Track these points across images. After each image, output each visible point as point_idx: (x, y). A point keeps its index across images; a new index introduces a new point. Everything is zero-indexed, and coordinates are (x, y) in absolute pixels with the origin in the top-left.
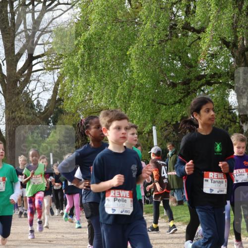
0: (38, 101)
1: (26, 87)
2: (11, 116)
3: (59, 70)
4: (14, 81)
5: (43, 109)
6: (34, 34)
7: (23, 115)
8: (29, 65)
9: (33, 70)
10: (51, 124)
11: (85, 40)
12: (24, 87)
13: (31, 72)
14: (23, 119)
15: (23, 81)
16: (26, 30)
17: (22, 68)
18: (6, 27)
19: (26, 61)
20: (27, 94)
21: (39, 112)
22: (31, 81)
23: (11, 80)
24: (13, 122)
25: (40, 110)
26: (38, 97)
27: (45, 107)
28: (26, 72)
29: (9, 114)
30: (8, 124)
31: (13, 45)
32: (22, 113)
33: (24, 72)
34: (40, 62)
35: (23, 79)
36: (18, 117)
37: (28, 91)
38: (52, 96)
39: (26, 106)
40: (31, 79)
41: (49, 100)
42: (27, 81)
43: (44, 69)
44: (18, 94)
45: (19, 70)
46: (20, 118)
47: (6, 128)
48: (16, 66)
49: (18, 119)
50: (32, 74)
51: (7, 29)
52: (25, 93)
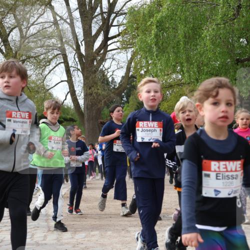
0: (113, 78)
1: (102, 66)
2: (88, 92)
3: (133, 49)
4: (91, 60)
5: (118, 85)
6: (109, 16)
7: (99, 91)
8: (104, 45)
9: (108, 49)
10: (125, 99)
11: (158, 22)
12: (100, 66)
13: (106, 51)
14: (100, 94)
15: (100, 60)
16: (102, 13)
17: (98, 48)
18: (84, 11)
19: (102, 41)
20: (102, 72)
21: (114, 88)
22: (106, 60)
23: (89, 59)
24: (91, 97)
25: (115, 86)
26: (113, 75)
27: (119, 83)
28: (102, 52)
29: (87, 90)
30: (86, 99)
31: (90, 27)
32: (98, 89)
33: (100, 52)
34: (115, 42)
35: (99, 58)
36: (95, 92)
37: (104, 69)
38: (126, 74)
39: (103, 82)
40: (106, 57)
41: (123, 77)
42: (103, 59)
43: (119, 48)
44: (95, 72)
45: (96, 50)
46: (97, 93)
47: (84, 102)
48: (93, 46)
49: (95, 95)
50: (108, 53)
51: (85, 12)
52: (101, 70)
